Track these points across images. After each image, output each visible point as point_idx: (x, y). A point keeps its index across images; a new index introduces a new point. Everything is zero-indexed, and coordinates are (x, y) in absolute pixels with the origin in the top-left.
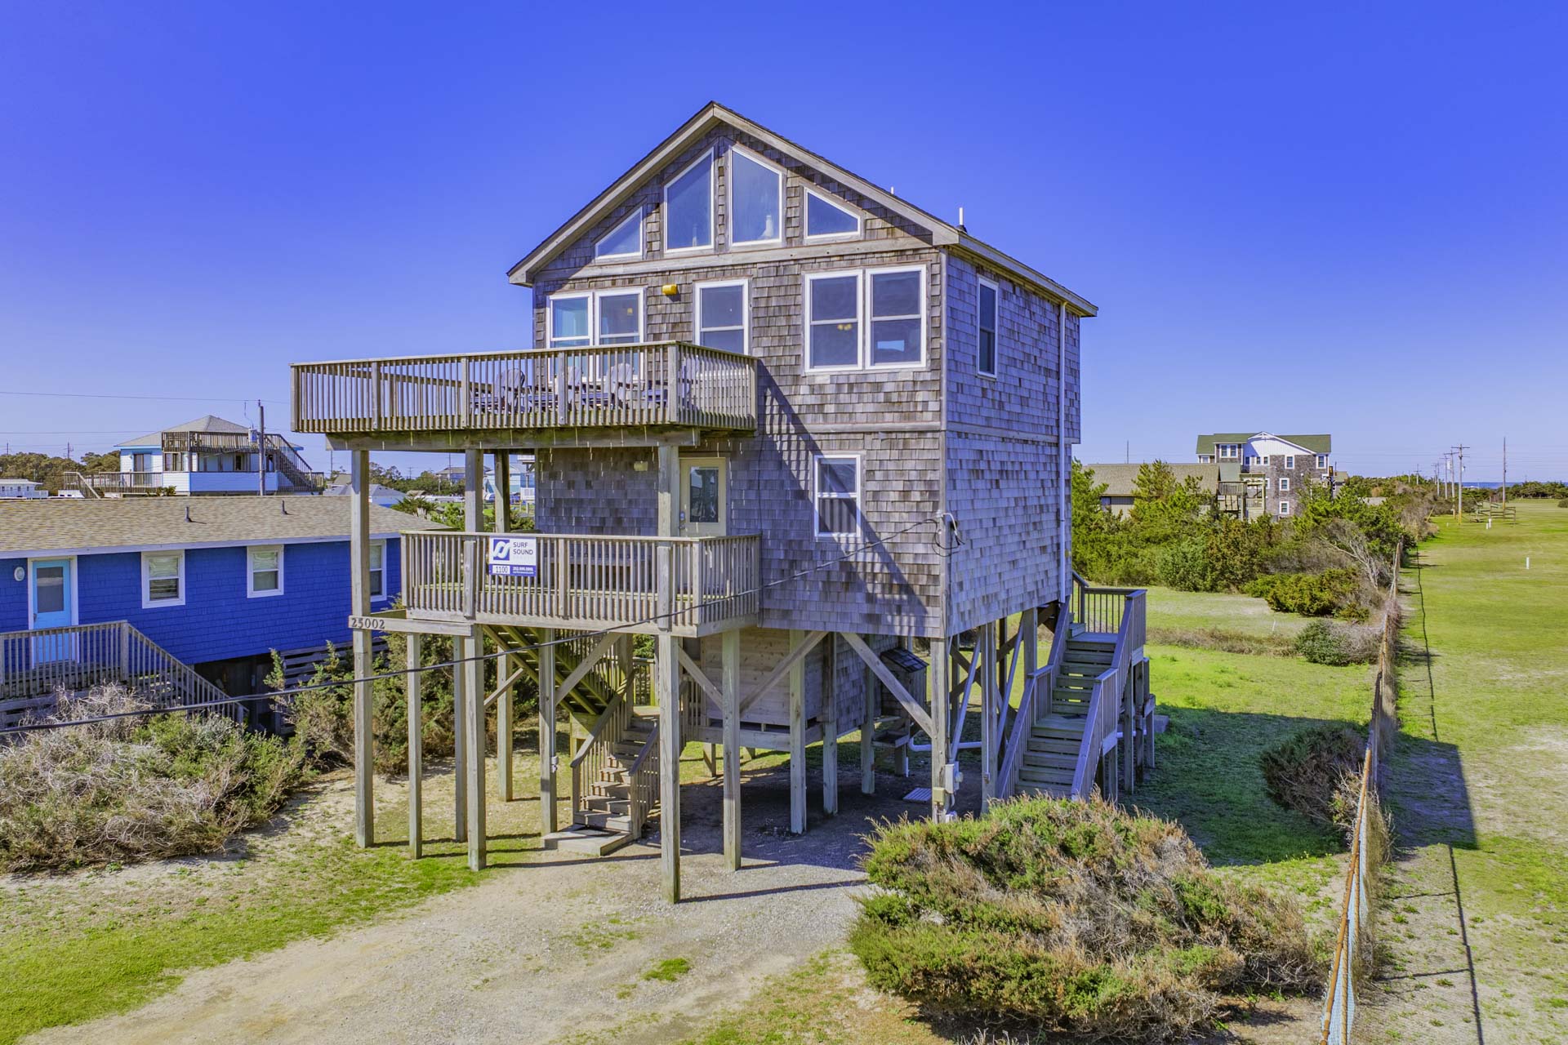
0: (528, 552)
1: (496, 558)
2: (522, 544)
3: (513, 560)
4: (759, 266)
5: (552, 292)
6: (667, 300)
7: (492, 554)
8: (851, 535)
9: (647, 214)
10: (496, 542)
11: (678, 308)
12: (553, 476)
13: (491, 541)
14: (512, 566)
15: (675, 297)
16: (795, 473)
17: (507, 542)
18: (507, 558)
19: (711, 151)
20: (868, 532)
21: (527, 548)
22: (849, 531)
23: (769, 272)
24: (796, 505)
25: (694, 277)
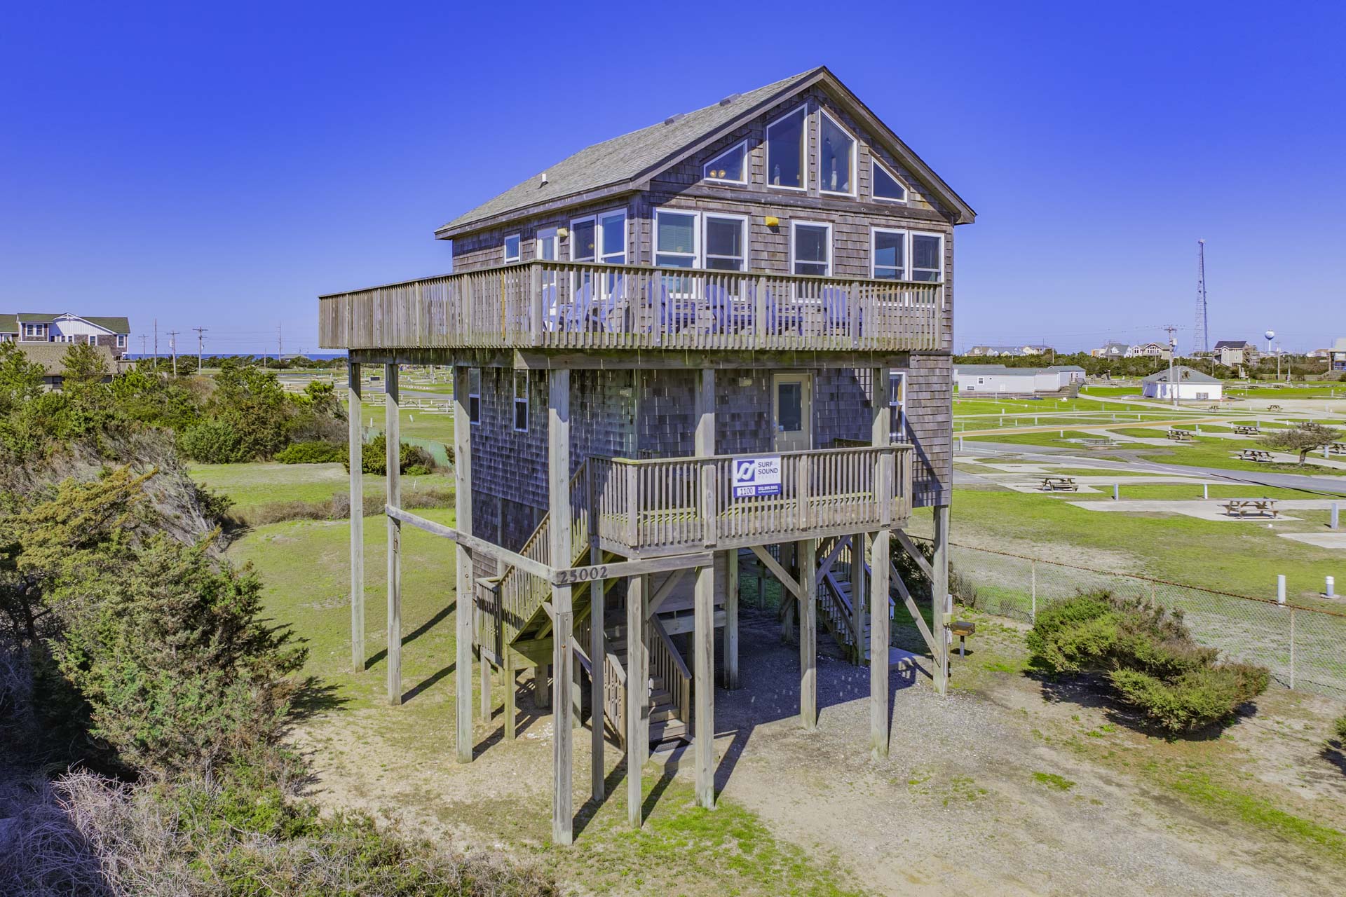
0: (773, 471)
1: (741, 480)
2: (767, 464)
3: (757, 482)
4: (840, 213)
5: (660, 205)
6: (769, 231)
7: (736, 476)
8: (899, 434)
9: (751, 148)
10: (740, 464)
11: (779, 239)
12: (658, 392)
13: (735, 463)
14: (757, 487)
15: (775, 228)
16: (862, 387)
17: (751, 462)
18: (752, 479)
19: (805, 106)
20: (910, 432)
21: (772, 467)
22: (897, 431)
23: (846, 220)
24: (863, 412)
25: (790, 213)
